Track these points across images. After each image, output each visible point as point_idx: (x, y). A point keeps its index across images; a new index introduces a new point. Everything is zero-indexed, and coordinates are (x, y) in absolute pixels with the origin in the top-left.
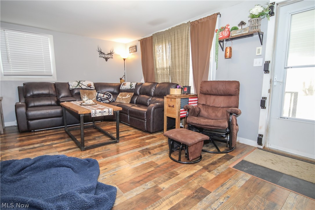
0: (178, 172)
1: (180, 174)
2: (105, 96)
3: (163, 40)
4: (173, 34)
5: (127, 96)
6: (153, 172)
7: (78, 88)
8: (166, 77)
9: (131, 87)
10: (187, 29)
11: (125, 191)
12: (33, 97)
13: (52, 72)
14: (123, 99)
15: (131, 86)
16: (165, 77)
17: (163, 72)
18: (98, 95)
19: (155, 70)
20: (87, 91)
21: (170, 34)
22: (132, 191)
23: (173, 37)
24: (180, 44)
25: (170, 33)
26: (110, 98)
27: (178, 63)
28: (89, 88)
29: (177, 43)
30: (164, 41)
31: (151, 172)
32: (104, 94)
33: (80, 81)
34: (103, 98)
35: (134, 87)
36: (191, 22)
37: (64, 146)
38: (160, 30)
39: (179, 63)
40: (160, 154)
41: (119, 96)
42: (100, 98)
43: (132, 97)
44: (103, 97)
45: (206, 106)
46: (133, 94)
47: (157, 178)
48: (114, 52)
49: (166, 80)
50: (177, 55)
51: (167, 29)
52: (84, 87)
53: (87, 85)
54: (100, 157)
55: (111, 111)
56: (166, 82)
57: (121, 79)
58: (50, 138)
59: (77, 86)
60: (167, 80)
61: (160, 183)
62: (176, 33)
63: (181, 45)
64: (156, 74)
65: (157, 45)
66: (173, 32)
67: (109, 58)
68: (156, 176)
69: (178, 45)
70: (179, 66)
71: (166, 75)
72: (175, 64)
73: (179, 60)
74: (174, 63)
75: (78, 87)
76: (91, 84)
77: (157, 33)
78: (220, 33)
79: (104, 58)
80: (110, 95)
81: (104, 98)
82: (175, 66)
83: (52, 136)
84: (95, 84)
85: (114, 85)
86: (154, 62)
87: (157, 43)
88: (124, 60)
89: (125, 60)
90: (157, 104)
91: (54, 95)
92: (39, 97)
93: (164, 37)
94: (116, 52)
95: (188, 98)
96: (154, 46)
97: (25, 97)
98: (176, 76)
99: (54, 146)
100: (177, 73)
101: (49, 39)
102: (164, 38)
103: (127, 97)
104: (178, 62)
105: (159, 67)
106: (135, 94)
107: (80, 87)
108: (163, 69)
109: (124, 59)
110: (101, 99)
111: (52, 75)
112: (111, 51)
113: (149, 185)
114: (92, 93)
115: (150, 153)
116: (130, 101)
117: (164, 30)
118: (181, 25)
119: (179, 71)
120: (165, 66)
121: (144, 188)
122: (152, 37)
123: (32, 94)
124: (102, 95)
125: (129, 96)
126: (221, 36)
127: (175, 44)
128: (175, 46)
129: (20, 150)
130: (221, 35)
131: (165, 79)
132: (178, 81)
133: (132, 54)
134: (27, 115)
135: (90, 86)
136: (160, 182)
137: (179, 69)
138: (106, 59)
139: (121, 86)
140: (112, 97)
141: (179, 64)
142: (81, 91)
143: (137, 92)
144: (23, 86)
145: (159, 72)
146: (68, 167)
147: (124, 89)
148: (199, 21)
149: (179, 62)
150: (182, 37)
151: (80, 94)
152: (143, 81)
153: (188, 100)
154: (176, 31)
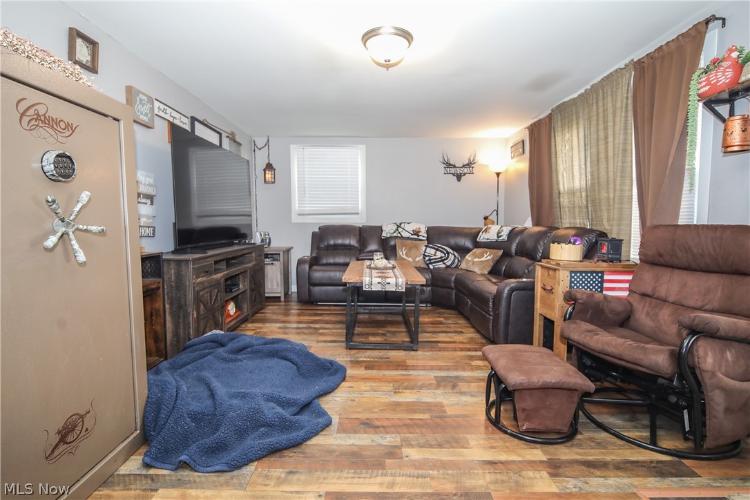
0: (472, 443)
1: (472, 448)
2: (439, 254)
3: (572, 120)
4: (594, 101)
5: (486, 256)
6: (420, 421)
7: (395, 237)
8: (579, 212)
9: (498, 237)
10: (625, 80)
11: (342, 429)
12: (327, 250)
13: (360, 208)
14: (474, 263)
15: (498, 234)
16: (577, 214)
17: (571, 200)
18: (425, 252)
19: (555, 195)
20: (409, 241)
21: (587, 103)
22: (351, 435)
23: (595, 108)
24: (609, 124)
25: (587, 99)
26: (447, 259)
27: (606, 177)
28: (416, 237)
29: (604, 123)
30: (574, 123)
31: (416, 421)
32: (437, 250)
33: (401, 224)
34: (434, 257)
35: (504, 237)
36: (635, 60)
37: (332, 335)
38: (566, 96)
39: (607, 175)
40: (472, 396)
41: (468, 257)
42: (427, 258)
43: (496, 259)
44: (435, 255)
45: (654, 300)
46: (500, 252)
47: (416, 435)
48: (476, 160)
49: (578, 221)
50: (602, 155)
51: (582, 91)
52: (405, 234)
53: (413, 231)
54: (361, 366)
55: (400, 284)
56: (579, 226)
57: (486, 218)
58: (327, 318)
59: (395, 232)
60: (581, 221)
61: (411, 446)
62: (600, 98)
63: (612, 127)
64: (558, 205)
65: (560, 134)
66: (594, 96)
67: (465, 174)
68: (417, 430)
69: (606, 128)
70: (608, 184)
71: (580, 207)
72: (599, 178)
73: (607, 168)
74: (596, 176)
75: (395, 234)
76: (420, 229)
77: (561, 104)
78: (702, 80)
79: (454, 175)
80: (448, 253)
81: (436, 259)
82: (599, 183)
83: (332, 316)
84: (429, 230)
85: (466, 231)
86: (554, 176)
87: (560, 129)
88: (498, 177)
89: (501, 176)
90: (524, 280)
91: (356, 247)
92: (335, 249)
93: (574, 111)
94: (481, 159)
95: (602, 273)
96: (555, 137)
97: (318, 248)
98: (601, 210)
99: (321, 331)
100: (604, 202)
101: (359, 152)
102: (574, 115)
103: (483, 259)
104: (605, 174)
105: (564, 188)
106: (507, 254)
107: (399, 235)
108: (572, 193)
109: (498, 174)
110: (430, 260)
111: (358, 214)
112: (470, 160)
113: (389, 439)
114: (417, 247)
115: (454, 387)
116: (489, 269)
117: (575, 95)
118: (611, 73)
119: (608, 196)
120: (577, 185)
121: (373, 441)
122: (550, 117)
123: (326, 244)
124: (433, 251)
125: (489, 258)
126: (704, 86)
127: (598, 125)
128: (598, 131)
129: (280, 328)
130: (704, 84)
131: (577, 218)
132: (605, 222)
133: (515, 160)
134: (309, 277)
135: (419, 232)
136: (413, 443)
137: (608, 193)
138: (459, 177)
139: (481, 233)
140: (451, 257)
141: (608, 178)
142: (398, 243)
143: (510, 249)
144: (318, 230)
145: (565, 201)
146: (293, 363)
147: (485, 241)
148: (657, 55)
149: (607, 172)
150: (614, 107)
151: (396, 249)
152: (528, 224)
153: (602, 277)
154: (601, 92)
